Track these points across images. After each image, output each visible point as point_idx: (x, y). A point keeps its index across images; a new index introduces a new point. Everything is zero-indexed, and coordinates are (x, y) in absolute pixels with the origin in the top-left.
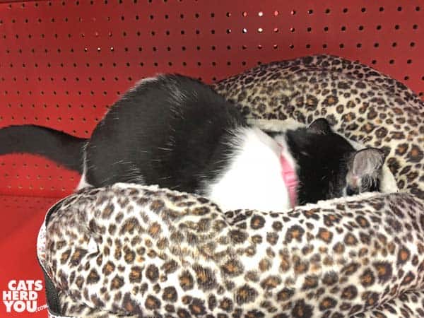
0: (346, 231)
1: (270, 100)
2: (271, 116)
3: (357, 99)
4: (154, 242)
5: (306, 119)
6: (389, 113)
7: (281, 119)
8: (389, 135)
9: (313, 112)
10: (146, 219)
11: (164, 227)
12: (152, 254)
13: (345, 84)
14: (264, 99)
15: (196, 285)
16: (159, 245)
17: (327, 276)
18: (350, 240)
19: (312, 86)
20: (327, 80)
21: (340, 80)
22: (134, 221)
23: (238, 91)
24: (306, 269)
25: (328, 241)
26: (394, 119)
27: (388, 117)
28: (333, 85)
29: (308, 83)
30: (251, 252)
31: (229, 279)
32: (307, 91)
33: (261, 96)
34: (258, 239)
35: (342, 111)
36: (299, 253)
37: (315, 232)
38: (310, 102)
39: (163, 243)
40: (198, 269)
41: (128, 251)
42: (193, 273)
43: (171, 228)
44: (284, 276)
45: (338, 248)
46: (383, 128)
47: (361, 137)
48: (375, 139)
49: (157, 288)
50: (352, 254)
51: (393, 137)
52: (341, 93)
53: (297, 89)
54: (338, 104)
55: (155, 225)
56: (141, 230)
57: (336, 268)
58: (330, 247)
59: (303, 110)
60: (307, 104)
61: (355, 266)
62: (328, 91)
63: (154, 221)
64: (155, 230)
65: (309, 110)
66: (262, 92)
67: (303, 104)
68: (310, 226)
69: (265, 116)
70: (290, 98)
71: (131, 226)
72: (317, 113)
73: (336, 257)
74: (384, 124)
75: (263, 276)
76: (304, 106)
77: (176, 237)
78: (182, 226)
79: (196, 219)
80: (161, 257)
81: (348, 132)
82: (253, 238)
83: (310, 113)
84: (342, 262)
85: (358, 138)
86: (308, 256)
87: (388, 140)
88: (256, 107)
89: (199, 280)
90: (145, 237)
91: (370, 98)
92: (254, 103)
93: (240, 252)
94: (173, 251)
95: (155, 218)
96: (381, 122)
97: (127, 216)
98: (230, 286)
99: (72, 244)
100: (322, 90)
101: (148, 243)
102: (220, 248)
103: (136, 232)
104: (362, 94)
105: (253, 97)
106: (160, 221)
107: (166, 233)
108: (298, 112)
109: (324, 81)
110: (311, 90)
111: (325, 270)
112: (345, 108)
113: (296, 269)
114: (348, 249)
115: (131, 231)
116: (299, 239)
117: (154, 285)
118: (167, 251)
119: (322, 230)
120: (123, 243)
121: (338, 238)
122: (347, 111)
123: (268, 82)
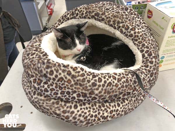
0: (122, 84)
1: (113, 20)
2: (111, 26)
3: (141, 31)
4: (69, 85)
5: (123, 33)
6: (147, 40)
7: (114, 28)
8: (145, 46)
9: (127, 31)
10: (66, 78)
11: (72, 81)
12: (68, 88)
13: (138, 25)
14: (112, 19)
15: (81, 97)
16: (71, 86)
17: (115, 95)
18: (123, 87)
19: (129, 22)
20: (134, 22)
21: (137, 23)
22: (62, 78)
23: (102, 11)
24: (110, 94)
25: (117, 87)
26: (148, 42)
27: (146, 41)
28: (135, 24)
29: (128, 20)
30: (97, 89)
31: (90, 95)
32: (127, 23)
33: (111, 17)
34: (100, 86)
35: (136, 34)
36: (109, 90)
37: (114, 84)
38: (127, 28)
39: (72, 86)
40: (82, 93)
41: (60, 87)
42: (81, 94)
43: (74, 81)
44: (104, 95)
45: (119, 89)
46: (144, 44)
47: (137, 44)
48: (141, 47)
49: (70, 97)
50: (122, 90)
51: (146, 47)
52: (137, 28)
53: (123, 21)
54: (135, 31)
55: (69, 80)
56: (65, 81)
57: (118, 93)
58: (117, 88)
59: (123, 29)
60: (125, 28)
61: (122, 93)
62: (133, 26)
63: (69, 78)
64: (69, 81)
65: (125, 30)
66: (112, 16)
67: (124, 27)
68: (114, 82)
69: (109, 24)
70: (120, 23)
71: (61, 80)
72: (128, 32)
73: (118, 91)
74: (145, 43)
75: (99, 95)
76: (124, 28)
77: (76, 84)
78: (77, 80)
79: (82, 78)
80: (71, 89)
81: (134, 41)
82: (98, 85)
83: (125, 31)
84: (119, 92)
85: (136, 45)
86: (111, 91)
87: (145, 48)
88: (107, 20)
89: (82, 96)
90: (66, 83)
91: (144, 33)
92: (107, 18)
93: (94, 89)
94: (75, 88)
95: (69, 77)
96: (144, 42)
97: (59, 77)
98: (90, 97)
99: (36, 77)
100: (132, 25)
101: (67, 85)
102: (89, 88)
103: (63, 82)
104: (142, 30)
105: (108, 16)
106: (71, 79)
107: (73, 83)
108: (122, 29)
109: (133, 22)
110: (128, 23)
111: (115, 93)
112: (137, 33)
113: (107, 93)
114: (121, 89)
115: (61, 82)
116: (110, 86)
117: (68, 96)
118: (73, 88)
119: (116, 84)
120: (58, 84)
121: (120, 86)
122: (137, 34)
123: (115, 13)
